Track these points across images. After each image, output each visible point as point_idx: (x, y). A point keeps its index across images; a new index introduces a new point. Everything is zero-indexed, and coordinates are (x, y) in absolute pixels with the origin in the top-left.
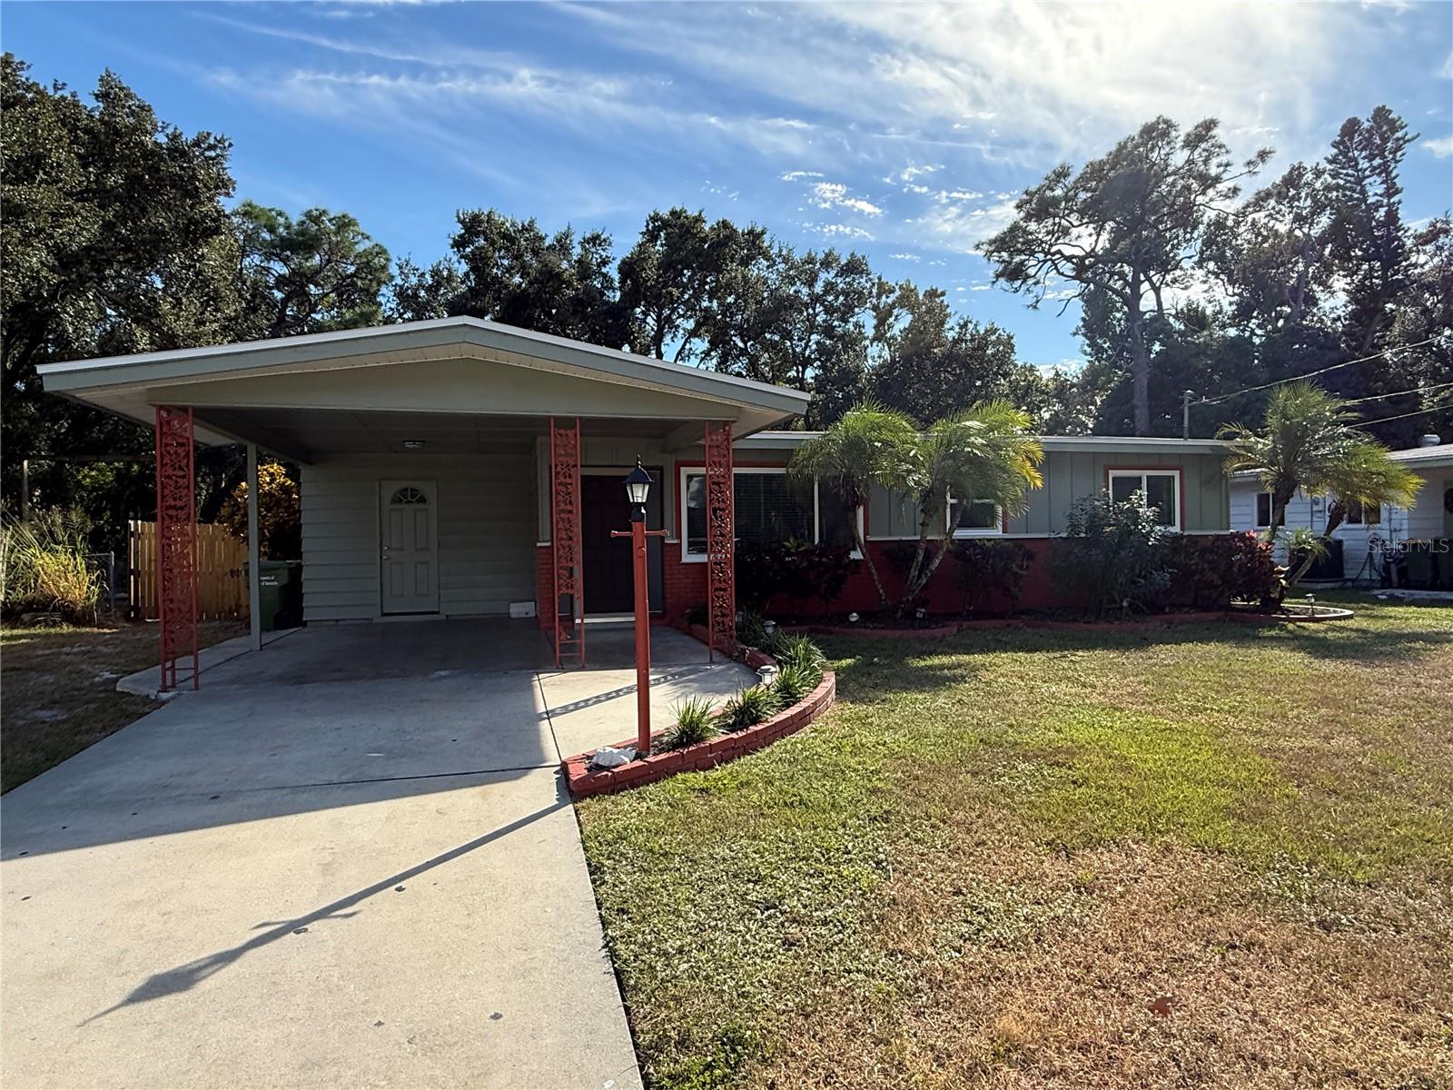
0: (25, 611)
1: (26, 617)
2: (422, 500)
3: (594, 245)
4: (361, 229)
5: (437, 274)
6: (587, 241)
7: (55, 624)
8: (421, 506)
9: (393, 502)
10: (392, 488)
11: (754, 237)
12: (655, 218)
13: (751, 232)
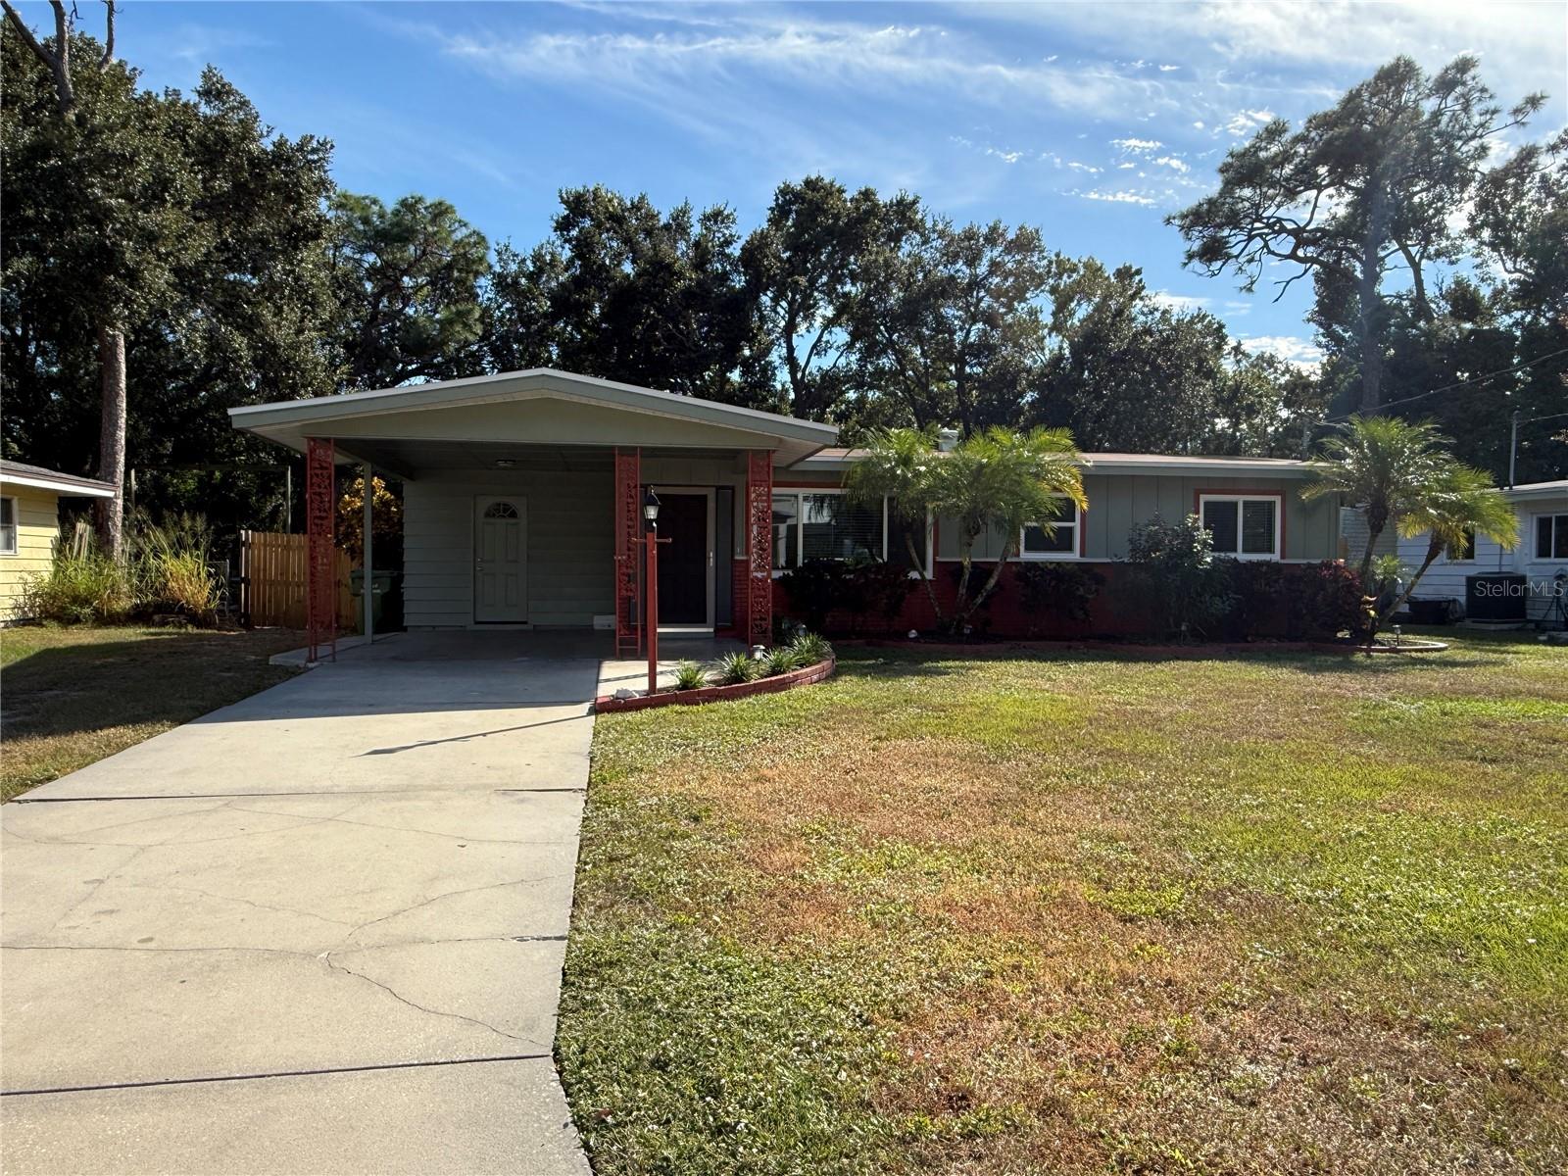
0: (154, 613)
1: (156, 618)
2: (513, 515)
3: (716, 222)
4: (459, 215)
5: (538, 260)
6: (706, 218)
7: (181, 626)
8: (513, 521)
9: (487, 515)
10: (486, 503)
11: (904, 209)
12: (785, 191)
13: (900, 202)
